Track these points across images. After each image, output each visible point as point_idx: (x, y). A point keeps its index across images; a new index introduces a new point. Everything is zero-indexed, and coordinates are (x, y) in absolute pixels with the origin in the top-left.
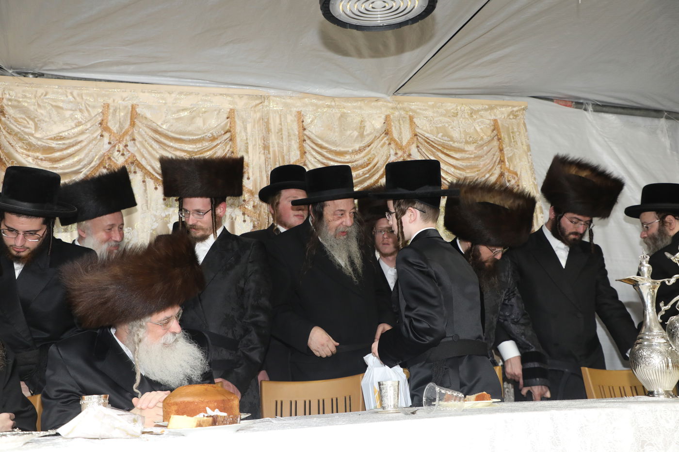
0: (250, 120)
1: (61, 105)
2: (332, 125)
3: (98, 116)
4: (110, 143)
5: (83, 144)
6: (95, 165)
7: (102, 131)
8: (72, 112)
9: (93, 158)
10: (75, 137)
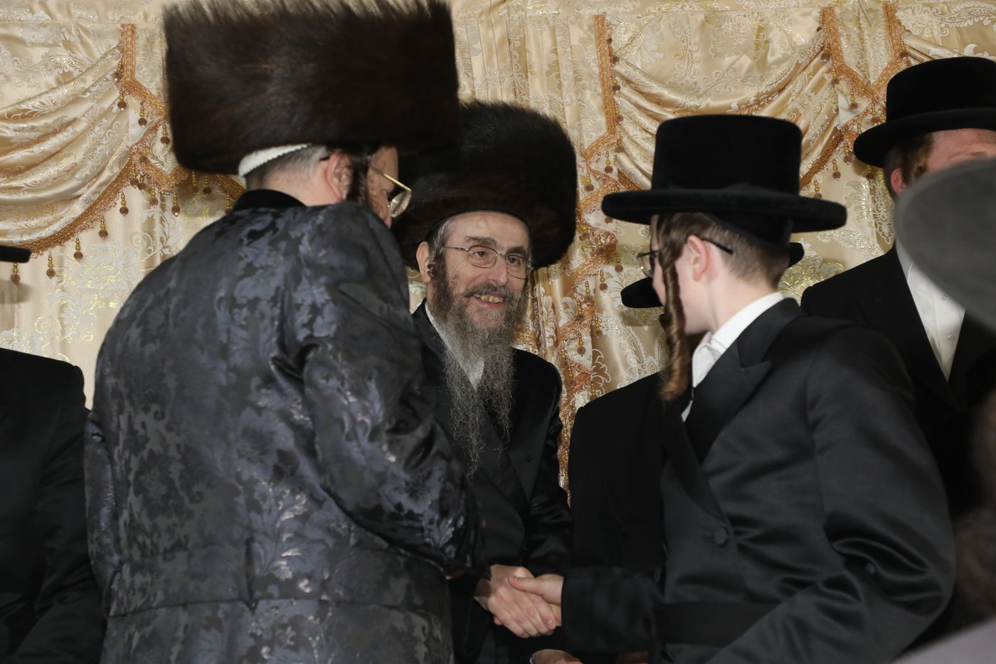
0: (477, 46)
1: (18, 32)
2: (685, 44)
3: (109, 56)
4: (142, 122)
5: (80, 127)
6: (110, 178)
7: (123, 94)
8: (46, 50)
9: (105, 160)
10: (58, 110)
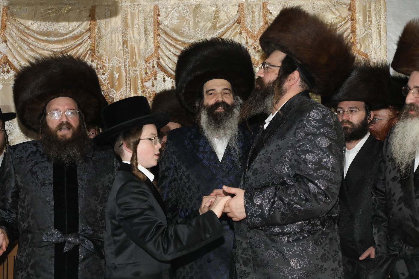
2: (187, 17)
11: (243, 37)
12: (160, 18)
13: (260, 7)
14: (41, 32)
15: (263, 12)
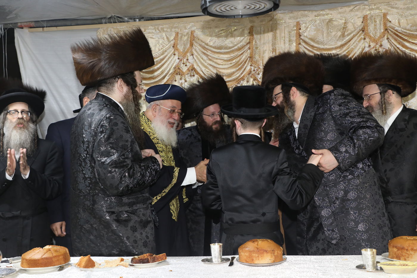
3: (172, 41)
4: (179, 59)
7: (174, 51)
9: (171, 68)
11: (367, 42)
12: (300, 31)
13: (381, 17)
14: (216, 47)
15: (383, 21)
